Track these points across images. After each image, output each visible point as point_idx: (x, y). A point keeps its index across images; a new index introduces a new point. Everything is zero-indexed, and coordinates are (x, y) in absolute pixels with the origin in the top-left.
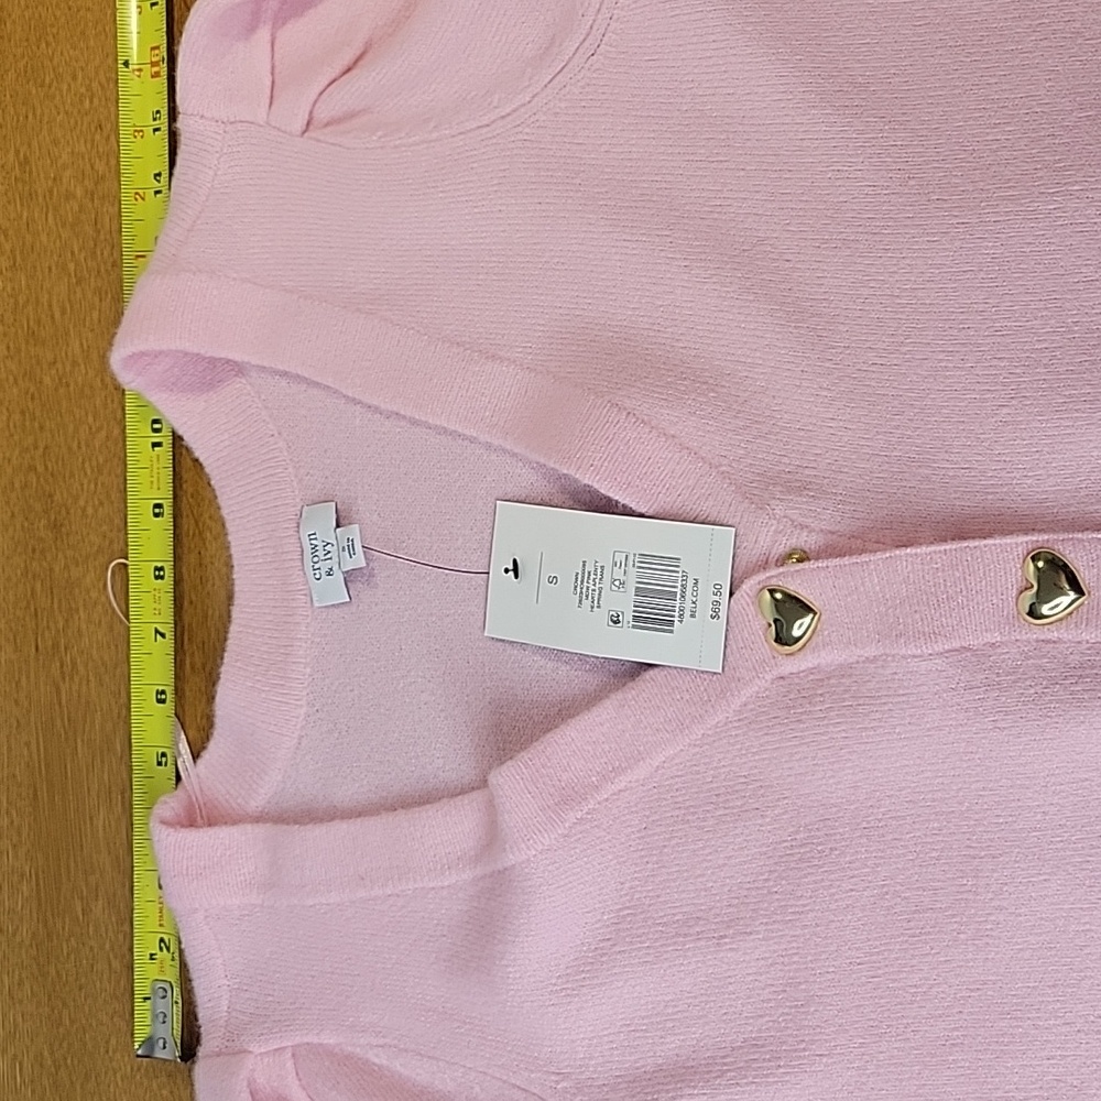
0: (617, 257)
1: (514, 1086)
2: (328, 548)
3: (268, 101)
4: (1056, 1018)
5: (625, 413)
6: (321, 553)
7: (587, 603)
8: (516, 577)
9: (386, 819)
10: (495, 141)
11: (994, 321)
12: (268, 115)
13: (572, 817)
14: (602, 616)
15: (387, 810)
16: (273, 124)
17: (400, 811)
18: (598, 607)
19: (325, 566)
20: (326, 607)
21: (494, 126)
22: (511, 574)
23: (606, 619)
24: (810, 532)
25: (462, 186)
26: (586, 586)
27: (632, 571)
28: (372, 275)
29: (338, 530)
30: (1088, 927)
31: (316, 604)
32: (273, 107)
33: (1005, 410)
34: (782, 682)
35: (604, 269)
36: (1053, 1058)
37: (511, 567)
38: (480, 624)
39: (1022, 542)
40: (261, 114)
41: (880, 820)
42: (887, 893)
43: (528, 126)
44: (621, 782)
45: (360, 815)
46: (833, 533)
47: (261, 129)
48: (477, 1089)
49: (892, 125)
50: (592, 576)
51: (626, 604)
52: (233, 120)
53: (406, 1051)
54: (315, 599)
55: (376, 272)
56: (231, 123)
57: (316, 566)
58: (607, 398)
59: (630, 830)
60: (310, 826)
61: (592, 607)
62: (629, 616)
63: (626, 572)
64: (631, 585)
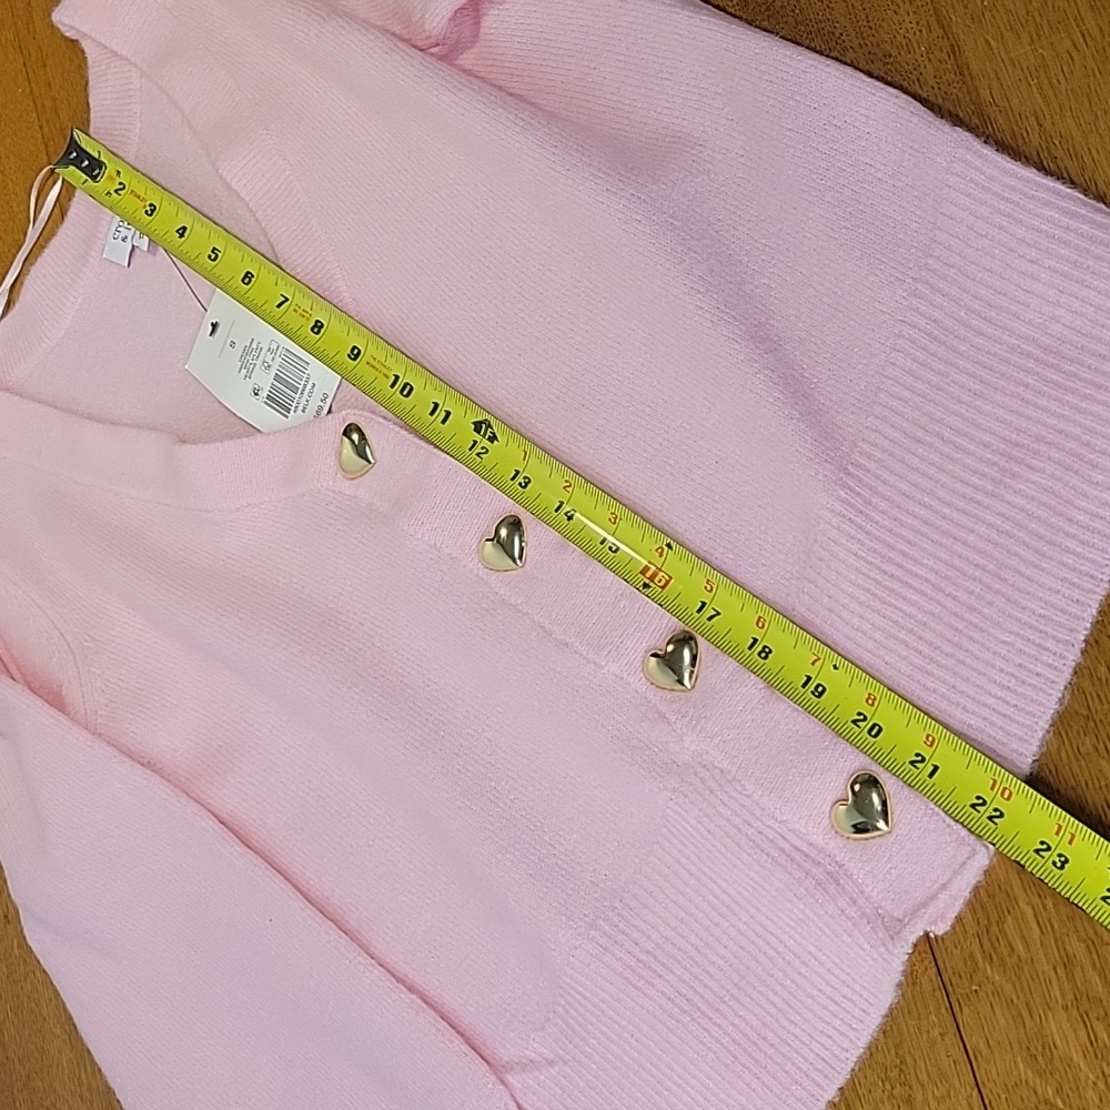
7: (244, 372)
14: (250, 385)
18: (250, 378)
19: (124, 233)
23: (252, 388)
26: (248, 357)
27: (278, 360)
31: (104, 256)
50: (253, 353)
51: (266, 382)
57: (119, 229)
61: (246, 376)
62: (265, 393)
63: (273, 359)
64: (274, 371)
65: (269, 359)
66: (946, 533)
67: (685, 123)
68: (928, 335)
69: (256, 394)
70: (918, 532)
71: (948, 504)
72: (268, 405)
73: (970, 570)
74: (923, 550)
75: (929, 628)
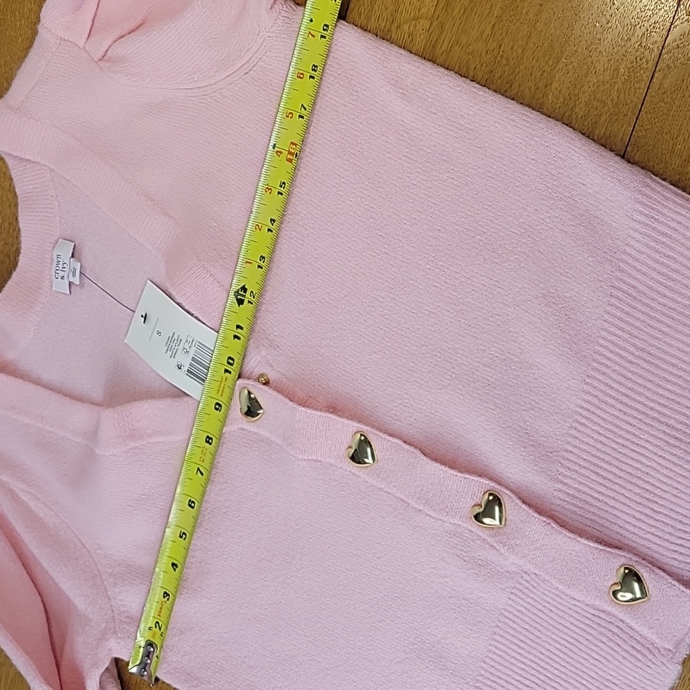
0: (234, 187)
1: (79, 540)
2: (65, 265)
3: (87, 36)
4: (303, 632)
5: (209, 275)
6: (61, 266)
7: (169, 353)
8: (144, 322)
9: (60, 398)
10: (193, 99)
11: (385, 309)
12: (86, 43)
13: (132, 444)
14: (174, 362)
15: (63, 394)
16: (86, 49)
17: (68, 398)
18: (174, 357)
19: (61, 274)
20: (59, 292)
21: (195, 90)
22: (143, 319)
23: (176, 364)
24: (273, 370)
25: (173, 117)
26: (172, 344)
27: (194, 349)
28: (119, 145)
29: (72, 259)
30: (329, 602)
31: (54, 289)
32: (89, 40)
33: (375, 355)
34: (242, 431)
35: (224, 189)
36: (295, 646)
37: (144, 316)
38: (124, 333)
39: (357, 426)
40: (81, 43)
41: (262, 514)
42: (255, 545)
43: (210, 97)
44: (162, 439)
45: (51, 389)
46: (284, 375)
47: (80, 50)
48: (62, 532)
49: (372, 185)
50: (176, 342)
51: (186, 362)
52: (66, 38)
53: (39, 500)
54: (54, 286)
55: (121, 144)
56: (65, 40)
57: (57, 272)
58: (203, 263)
59: (158, 461)
60: (27, 383)
61: (171, 356)
62: (186, 368)
63: (190, 347)
64: (191, 355)
65: (187, 346)
66: (654, 418)
67: (448, 145)
68: (630, 296)
69: (180, 368)
70: (635, 418)
71: (654, 401)
72: (188, 375)
73: (672, 441)
74: (640, 429)
75: (651, 476)
